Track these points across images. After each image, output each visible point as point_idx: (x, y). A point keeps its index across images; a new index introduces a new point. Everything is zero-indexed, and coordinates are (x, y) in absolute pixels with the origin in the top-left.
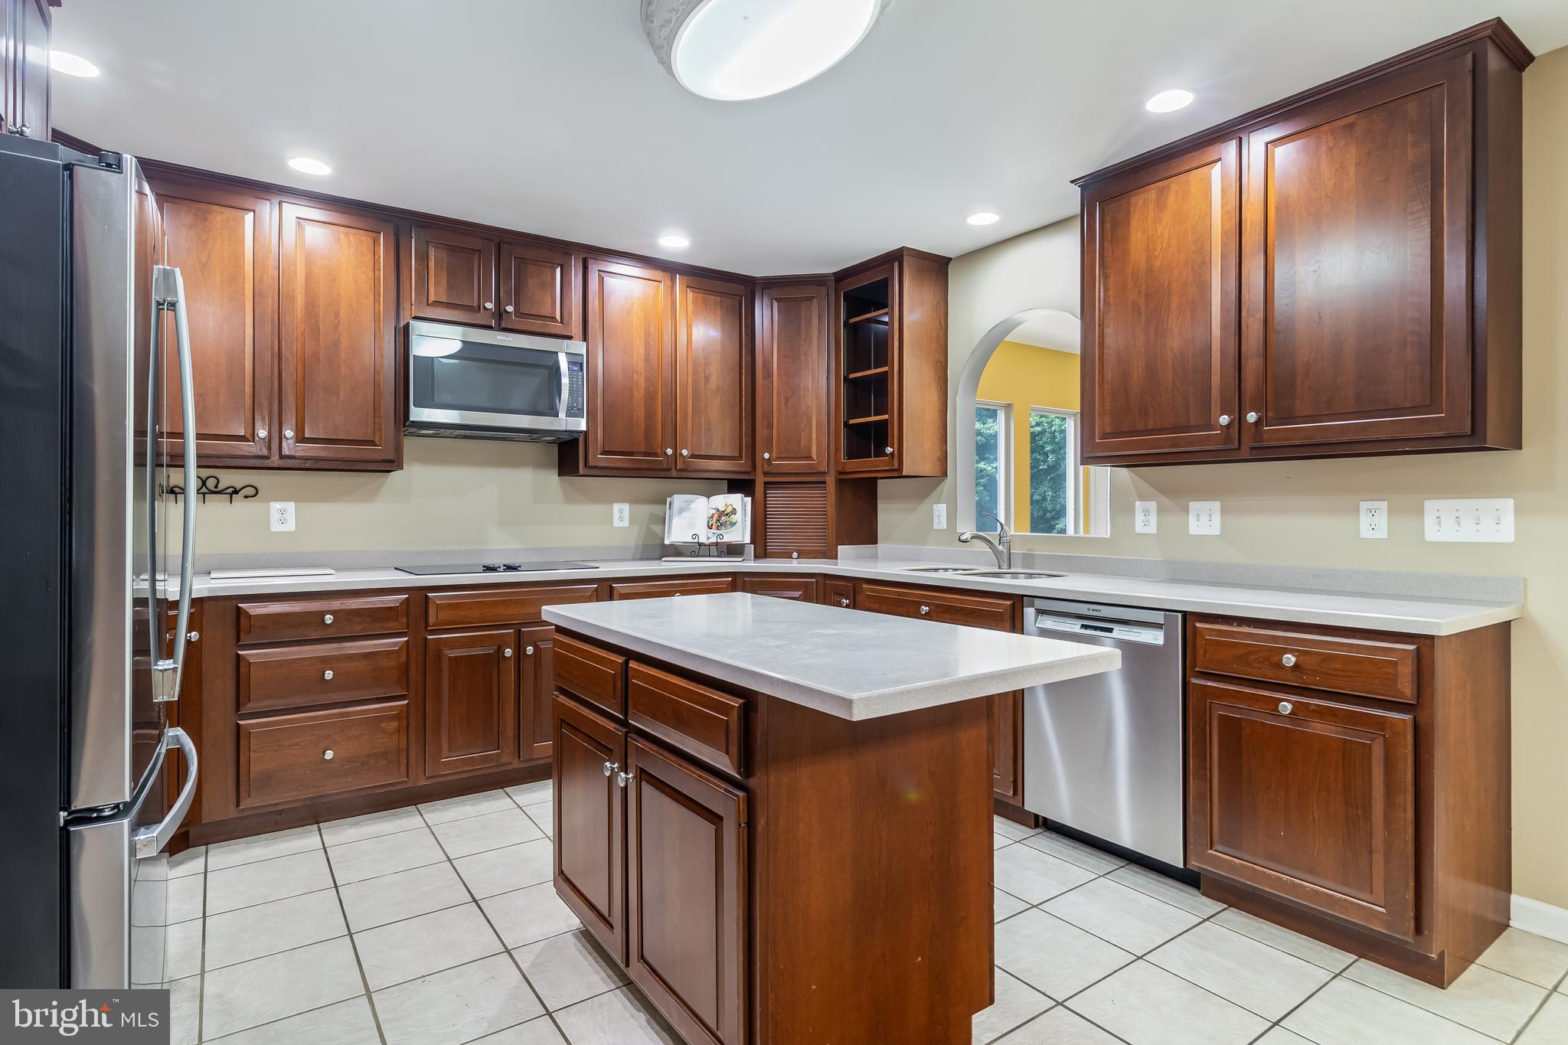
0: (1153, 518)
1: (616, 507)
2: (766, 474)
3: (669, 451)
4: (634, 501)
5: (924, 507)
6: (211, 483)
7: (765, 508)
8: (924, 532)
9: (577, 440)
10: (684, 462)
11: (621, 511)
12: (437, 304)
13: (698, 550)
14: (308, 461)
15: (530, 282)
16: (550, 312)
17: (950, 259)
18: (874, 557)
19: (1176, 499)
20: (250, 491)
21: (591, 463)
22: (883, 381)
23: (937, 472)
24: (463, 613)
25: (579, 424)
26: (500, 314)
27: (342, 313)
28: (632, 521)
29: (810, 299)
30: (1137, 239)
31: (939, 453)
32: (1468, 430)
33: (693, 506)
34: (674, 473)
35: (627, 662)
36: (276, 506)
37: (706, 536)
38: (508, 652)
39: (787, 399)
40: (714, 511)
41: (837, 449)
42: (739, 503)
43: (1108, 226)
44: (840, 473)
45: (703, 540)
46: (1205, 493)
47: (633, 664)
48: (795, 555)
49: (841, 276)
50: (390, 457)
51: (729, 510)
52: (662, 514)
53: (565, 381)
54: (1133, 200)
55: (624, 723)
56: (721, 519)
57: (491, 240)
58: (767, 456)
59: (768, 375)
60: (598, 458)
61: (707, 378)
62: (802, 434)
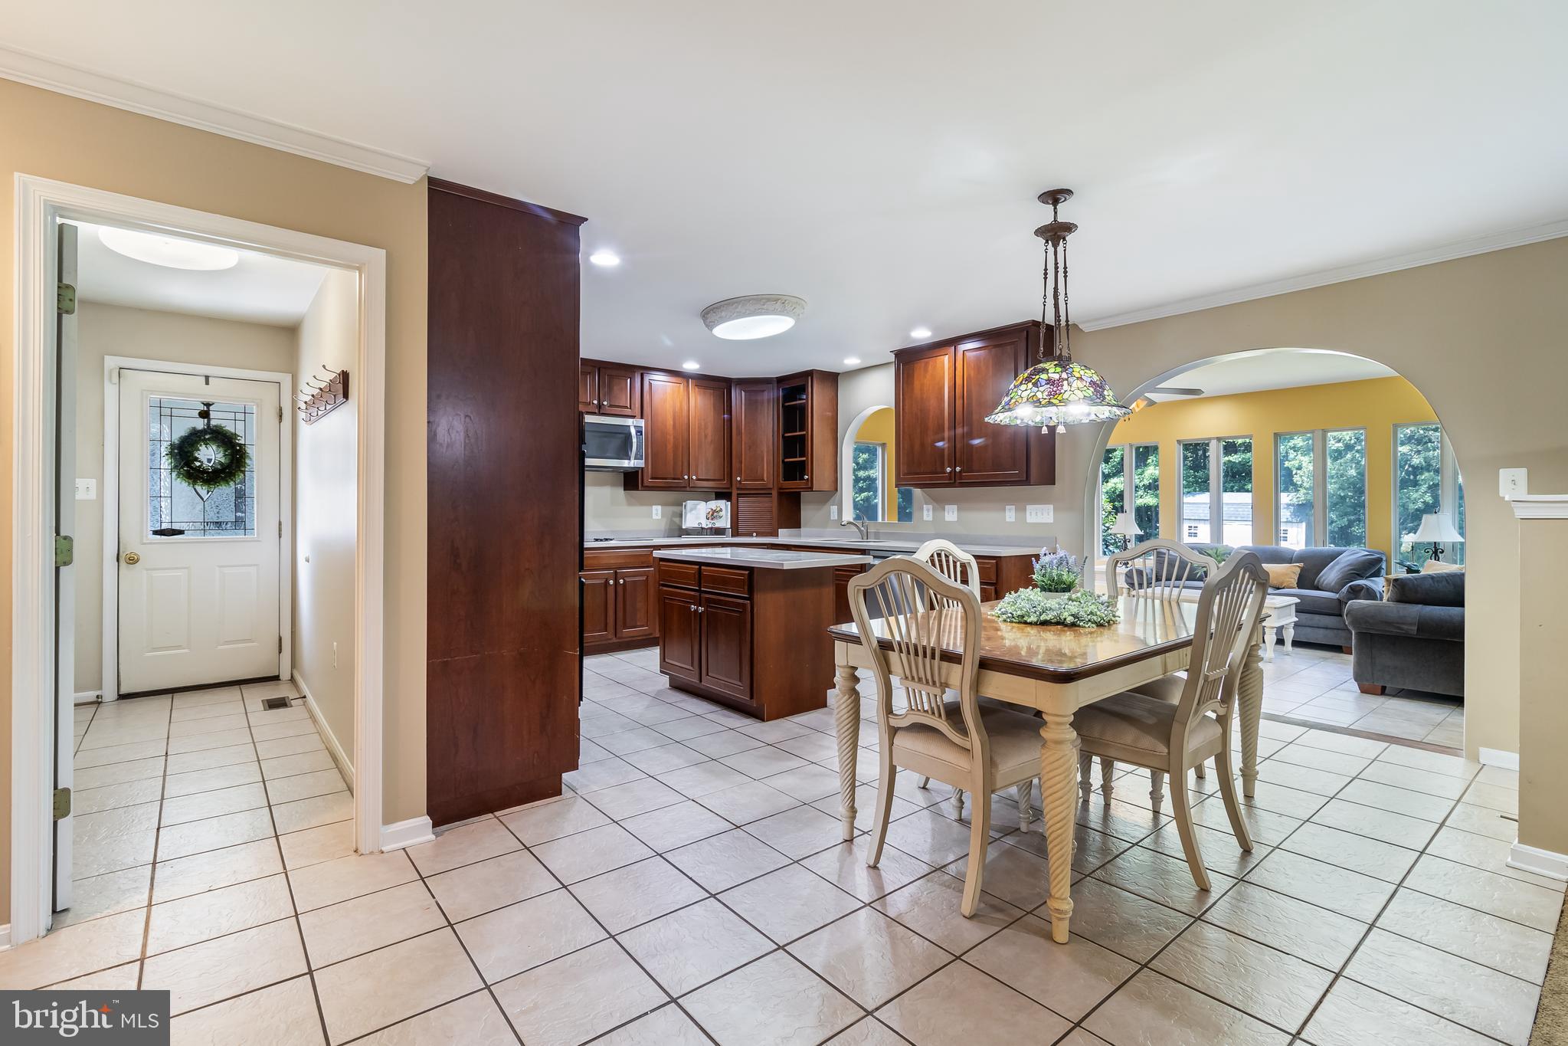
0: (931, 513)
1: (654, 508)
2: (738, 489)
3: (686, 477)
4: (663, 505)
5: (825, 508)
7: (738, 508)
8: (826, 522)
9: (638, 472)
10: (694, 483)
11: (657, 510)
13: (700, 531)
15: (615, 388)
16: (624, 404)
17: (839, 374)
18: (799, 536)
19: (940, 503)
21: (646, 484)
22: (803, 438)
23: (832, 489)
25: (640, 464)
26: (600, 406)
28: (663, 515)
29: (763, 391)
30: (917, 384)
31: (834, 479)
32: (1025, 479)
33: (698, 507)
34: (688, 489)
35: (700, 567)
37: (705, 524)
38: (611, 582)
39: (750, 448)
40: (710, 510)
41: (778, 475)
42: (724, 505)
43: (905, 375)
44: (781, 489)
45: (704, 526)
46: (951, 502)
47: (703, 567)
48: (755, 534)
49: (781, 380)
51: (718, 509)
52: (679, 512)
53: (634, 440)
54: (916, 365)
55: (699, 591)
56: (713, 515)
57: (595, 367)
58: (739, 479)
59: (739, 433)
60: (648, 481)
61: (706, 436)
62: (759, 467)
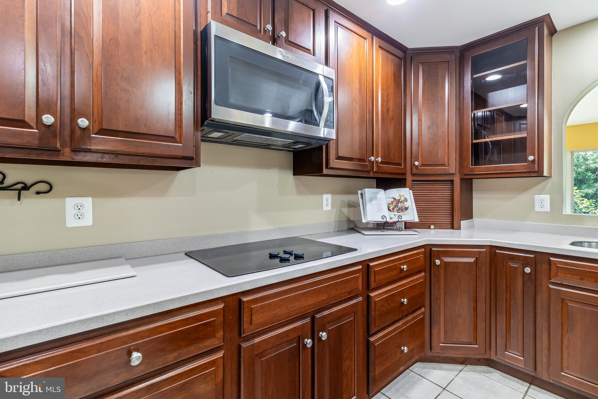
1: (325, 196)
3: (372, 159)
9: (321, 148)
10: (378, 167)
11: (328, 200)
14: (106, 155)
20: (43, 187)
21: (332, 165)
24: (274, 312)
25: (331, 134)
28: (334, 206)
33: (377, 196)
40: (392, 200)
42: (408, 194)
45: (388, 219)
48: (432, 227)
50: (190, 153)
51: (402, 199)
58: (416, 163)
62: (440, 150)
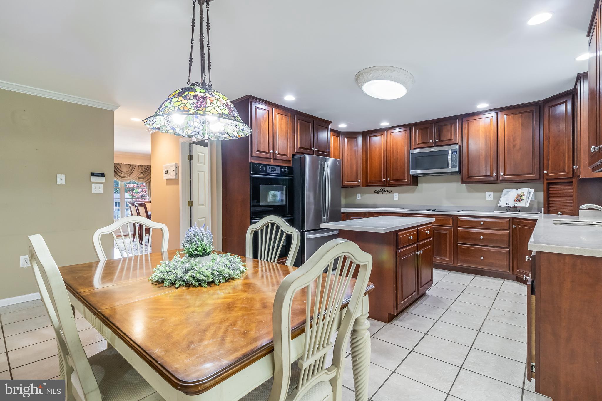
1: (487, 194)
2: (547, 179)
3: (495, 175)
4: (493, 191)
6: (384, 190)
7: (549, 193)
10: (503, 178)
11: (489, 195)
12: (419, 144)
15: (444, 130)
16: (450, 138)
25: (456, 169)
26: (435, 142)
27: (399, 151)
28: (494, 198)
33: (509, 193)
36: (395, 194)
37: (511, 204)
40: (516, 195)
48: (560, 213)
50: (409, 183)
51: (522, 194)
52: (500, 196)
56: (519, 199)
57: (433, 123)
58: (545, 172)
59: (547, 139)
62: (561, 162)
